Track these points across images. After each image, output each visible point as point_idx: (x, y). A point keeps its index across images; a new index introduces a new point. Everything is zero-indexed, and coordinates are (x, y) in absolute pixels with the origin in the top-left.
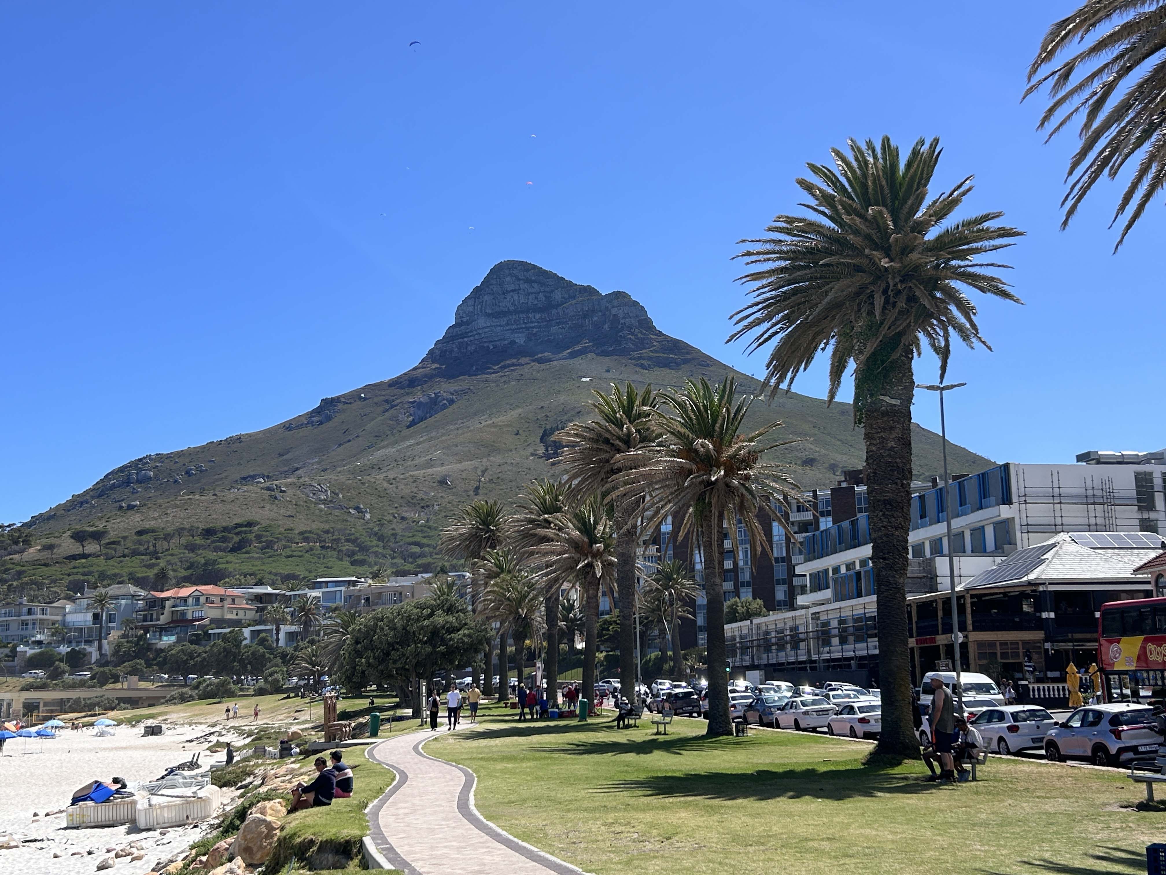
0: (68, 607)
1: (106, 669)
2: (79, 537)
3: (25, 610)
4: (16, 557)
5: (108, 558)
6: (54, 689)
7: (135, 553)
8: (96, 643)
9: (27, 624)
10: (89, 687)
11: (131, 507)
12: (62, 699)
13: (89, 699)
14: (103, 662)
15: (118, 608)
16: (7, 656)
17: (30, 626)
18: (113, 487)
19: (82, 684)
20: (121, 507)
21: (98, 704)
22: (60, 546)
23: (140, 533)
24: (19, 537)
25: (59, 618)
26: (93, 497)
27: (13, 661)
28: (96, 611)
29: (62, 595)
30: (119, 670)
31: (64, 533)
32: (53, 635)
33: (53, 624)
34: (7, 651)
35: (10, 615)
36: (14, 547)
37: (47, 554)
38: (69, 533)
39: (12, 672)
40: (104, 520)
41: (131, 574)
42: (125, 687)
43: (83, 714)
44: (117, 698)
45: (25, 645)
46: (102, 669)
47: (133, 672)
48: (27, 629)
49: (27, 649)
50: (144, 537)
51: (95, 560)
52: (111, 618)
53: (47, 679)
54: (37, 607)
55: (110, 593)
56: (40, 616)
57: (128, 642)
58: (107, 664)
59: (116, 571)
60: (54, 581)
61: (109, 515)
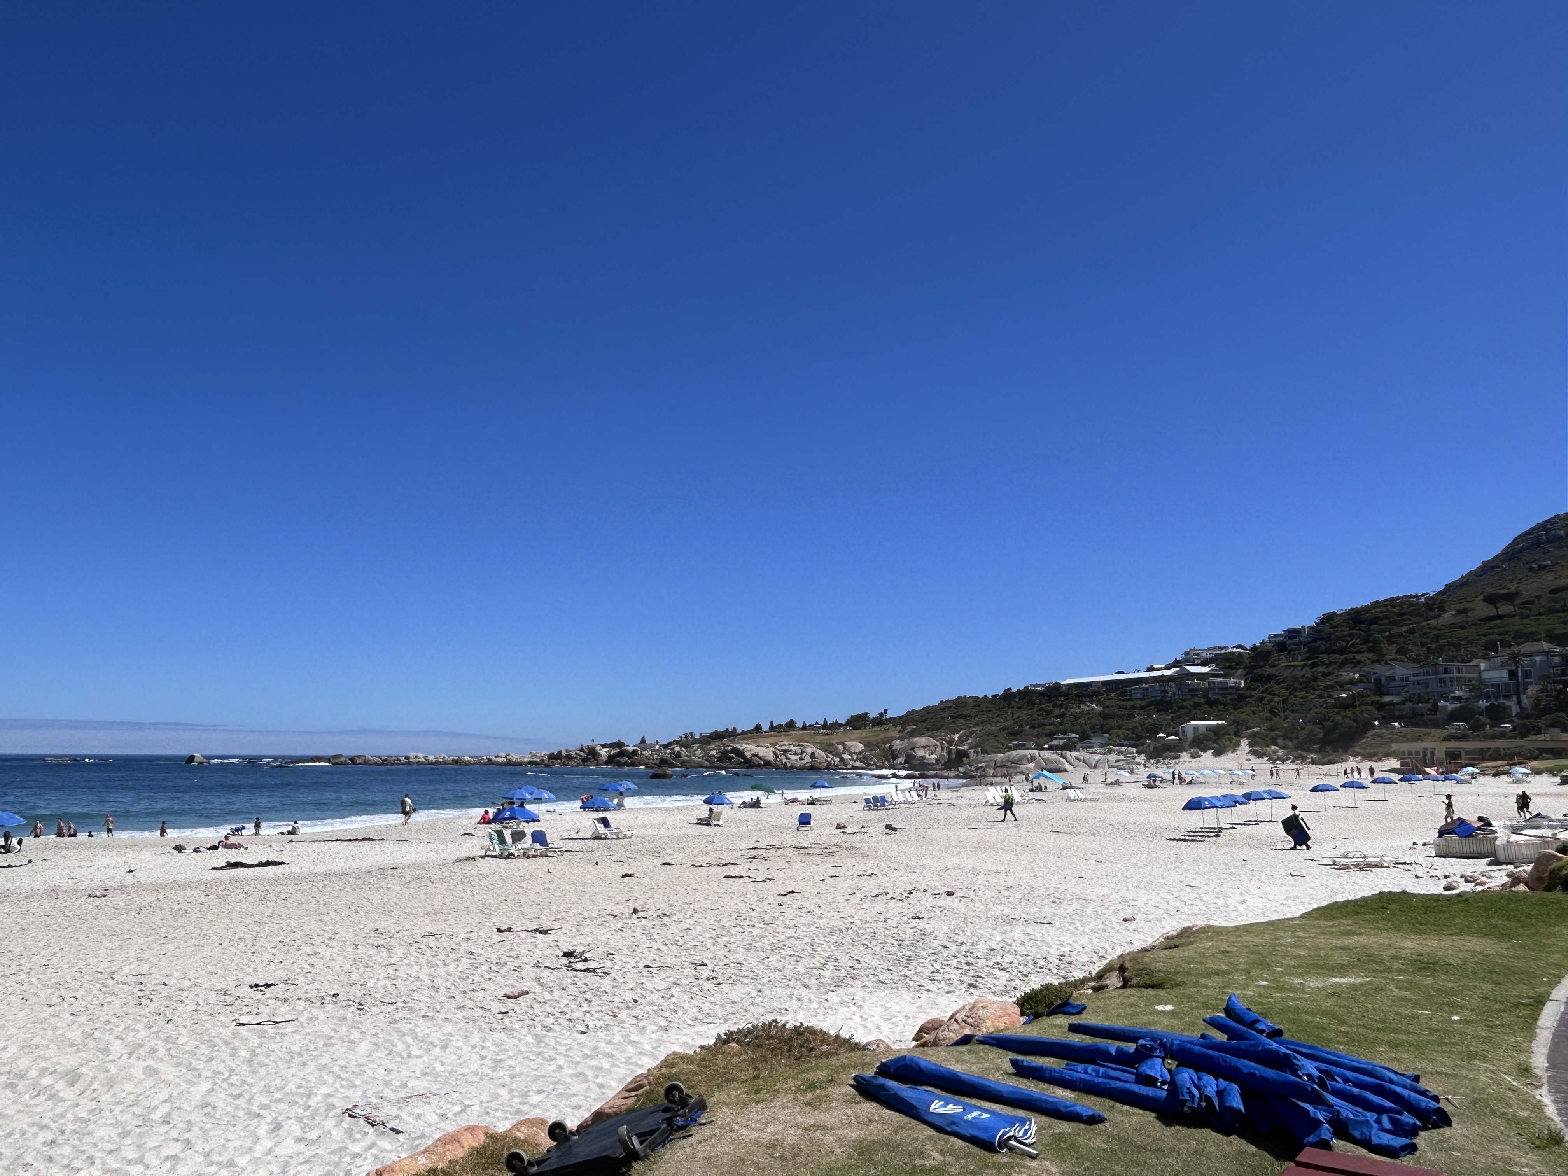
0: (1483, 667)
1: (1527, 721)
2: (1491, 600)
3: (1441, 669)
4: (1433, 622)
5: (1523, 617)
6: (1474, 740)
7: (1551, 611)
8: (1515, 698)
9: (1445, 682)
10: (1511, 738)
11: (1542, 568)
12: (1482, 749)
13: (1509, 749)
14: (1524, 714)
15: (1533, 664)
16: (1429, 710)
17: (1448, 684)
18: (1523, 550)
19: (1503, 736)
20: (1531, 569)
21: (1518, 754)
22: (1473, 610)
23: (1554, 591)
24: (1434, 604)
25: (1475, 675)
26: (1503, 562)
27: (1436, 714)
28: (1510, 668)
29: (1480, 654)
30: (1541, 723)
31: (1476, 597)
32: (1471, 691)
33: (1471, 681)
34: (1429, 706)
35: (1428, 674)
36: (1431, 614)
37: (1461, 618)
38: (1481, 597)
39: (1436, 725)
40: (1515, 582)
41: (1548, 631)
42: (1548, 739)
43: (1505, 762)
44: (1537, 749)
45: (1445, 701)
46: (1522, 722)
47: (1555, 724)
48: (1445, 686)
49: (1447, 704)
50: (1559, 595)
51: (1510, 620)
52: (1527, 674)
53: (1469, 730)
54: (1453, 666)
55: (1523, 651)
56: (1456, 675)
57: (1547, 696)
58: (1528, 717)
59: (1533, 629)
60: (1470, 642)
61: (1520, 576)
